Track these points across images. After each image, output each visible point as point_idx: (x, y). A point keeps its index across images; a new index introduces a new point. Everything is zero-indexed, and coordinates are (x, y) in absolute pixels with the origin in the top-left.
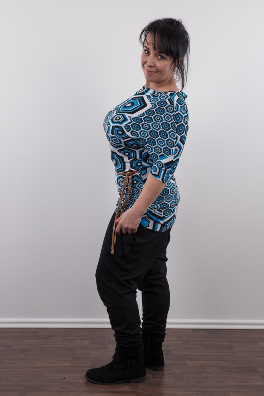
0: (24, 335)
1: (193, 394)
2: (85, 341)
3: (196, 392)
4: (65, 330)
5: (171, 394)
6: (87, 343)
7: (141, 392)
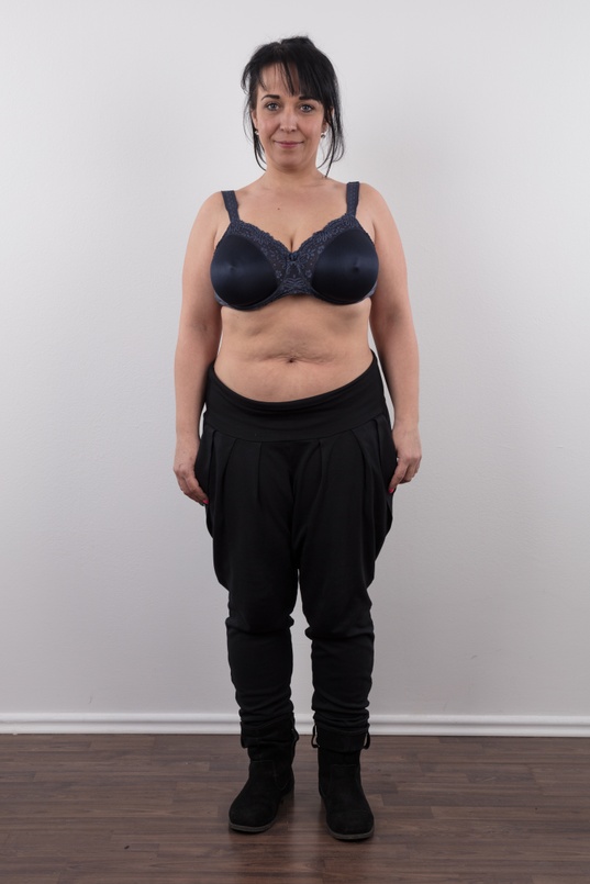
0: (60, 750)
1: (450, 879)
2: (199, 764)
3: (457, 876)
4: (153, 738)
5: (401, 879)
6: (204, 767)
7: (333, 874)
